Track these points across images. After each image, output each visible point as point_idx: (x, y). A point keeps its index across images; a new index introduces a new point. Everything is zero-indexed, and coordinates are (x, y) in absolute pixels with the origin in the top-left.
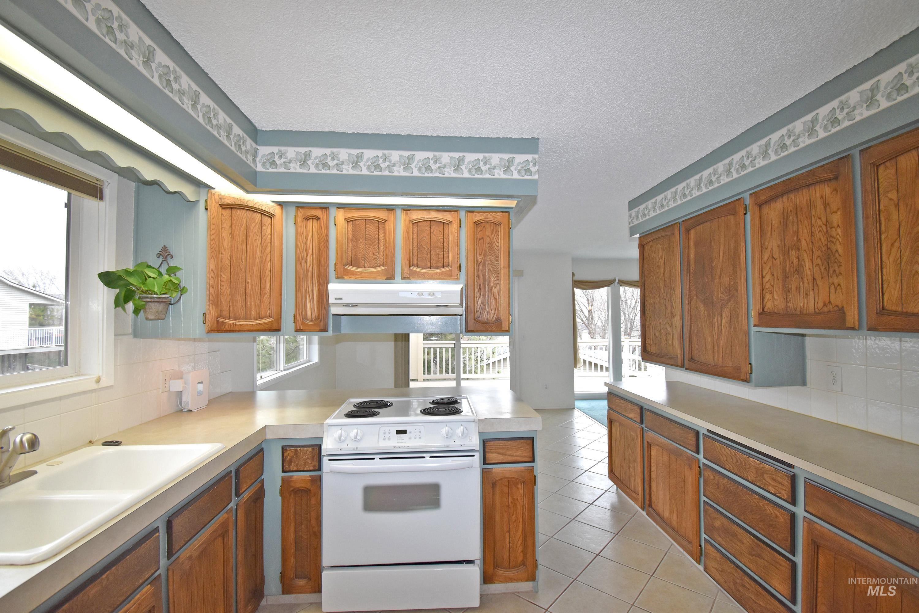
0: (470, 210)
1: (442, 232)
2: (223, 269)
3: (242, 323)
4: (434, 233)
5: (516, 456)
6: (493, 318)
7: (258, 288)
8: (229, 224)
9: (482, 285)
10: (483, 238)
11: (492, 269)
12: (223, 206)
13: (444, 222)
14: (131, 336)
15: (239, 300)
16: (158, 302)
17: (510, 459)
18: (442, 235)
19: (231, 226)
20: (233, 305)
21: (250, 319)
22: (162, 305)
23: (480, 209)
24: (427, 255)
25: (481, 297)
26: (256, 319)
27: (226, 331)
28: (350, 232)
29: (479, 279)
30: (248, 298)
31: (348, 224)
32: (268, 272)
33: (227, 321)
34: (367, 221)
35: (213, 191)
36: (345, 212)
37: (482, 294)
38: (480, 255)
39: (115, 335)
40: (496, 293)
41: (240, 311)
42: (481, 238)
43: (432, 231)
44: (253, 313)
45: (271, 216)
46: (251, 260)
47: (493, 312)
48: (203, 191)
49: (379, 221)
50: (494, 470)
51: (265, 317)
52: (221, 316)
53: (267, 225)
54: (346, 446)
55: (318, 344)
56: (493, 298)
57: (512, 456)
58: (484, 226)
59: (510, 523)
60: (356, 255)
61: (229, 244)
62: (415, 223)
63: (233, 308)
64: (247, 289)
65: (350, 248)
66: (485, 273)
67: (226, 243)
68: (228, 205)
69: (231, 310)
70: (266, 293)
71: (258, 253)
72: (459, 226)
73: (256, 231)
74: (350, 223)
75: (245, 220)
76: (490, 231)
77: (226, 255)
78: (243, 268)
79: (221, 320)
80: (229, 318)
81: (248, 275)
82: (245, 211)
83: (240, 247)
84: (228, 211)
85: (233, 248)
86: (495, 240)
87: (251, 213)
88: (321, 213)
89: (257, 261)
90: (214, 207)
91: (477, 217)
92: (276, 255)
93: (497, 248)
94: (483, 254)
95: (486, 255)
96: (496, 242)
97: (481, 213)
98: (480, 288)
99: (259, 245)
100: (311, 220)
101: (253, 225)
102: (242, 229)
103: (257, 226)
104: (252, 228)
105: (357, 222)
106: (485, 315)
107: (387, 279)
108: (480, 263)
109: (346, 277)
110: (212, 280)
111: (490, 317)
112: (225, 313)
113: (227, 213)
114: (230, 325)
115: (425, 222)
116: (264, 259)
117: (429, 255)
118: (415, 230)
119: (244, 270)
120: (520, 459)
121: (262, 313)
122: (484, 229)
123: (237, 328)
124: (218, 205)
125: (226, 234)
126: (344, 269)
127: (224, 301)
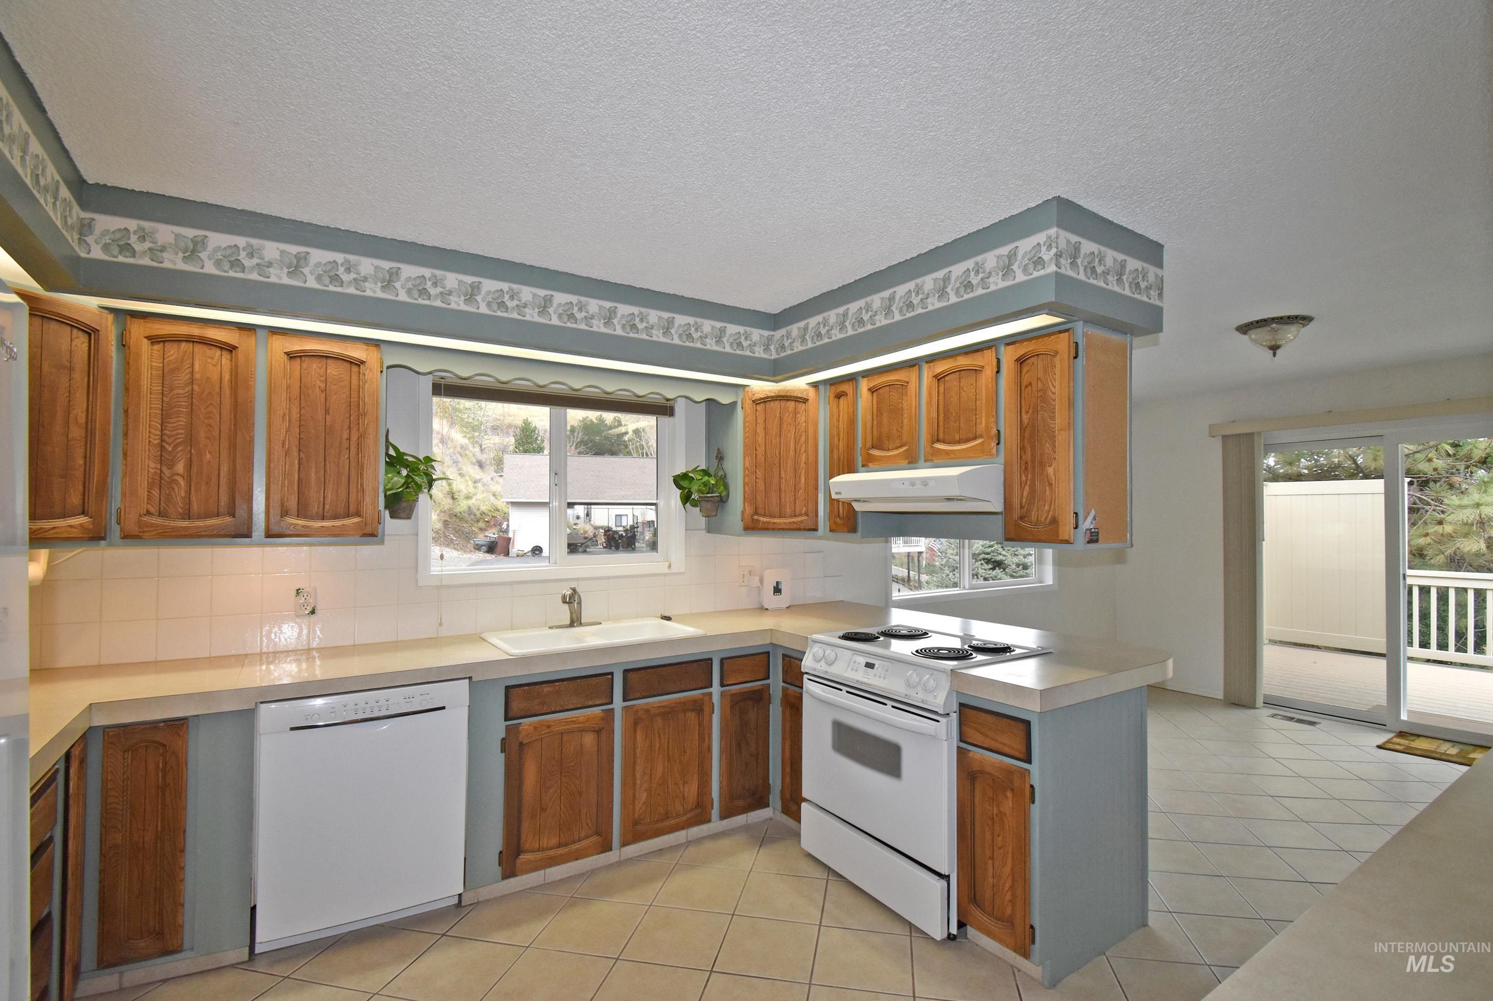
0: (1011, 340)
1: (974, 385)
2: (758, 466)
3: (776, 520)
4: (964, 389)
5: (1002, 743)
6: (1046, 519)
7: (792, 483)
8: (763, 419)
9: (1029, 463)
10: (1030, 384)
11: (1045, 434)
12: (757, 402)
13: (976, 370)
14: (704, 531)
15: (774, 497)
16: (706, 501)
17: (993, 745)
18: (974, 390)
19: (765, 421)
20: (768, 502)
21: (785, 517)
22: (710, 504)
23: (1026, 336)
24: (956, 422)
25: (1028, 483)
26: (791, 517)
27: (761, 529)
28: (875, 406)
29: (1025, 453)
30: (783, 495)
31: (872, 395)
32: (803, 465)
33: (761, 519)
34: (891, 387)
35: (747, 389)
36: (868, 380)
37: (1029, 477)
38: (1027, 412)
39: (686, 530)
40: (1052, 474)
41: (776, 509)
42: (1027, 383)
43: (961, 386)
44: (788, 511)
45: (805, 401)
46: (784, 453)
47: (1047, 508)
48: (741, 391)
49: (902, 385)
50: (971, 754)
51: (801, 515)
52: (756, 513)
53: (801, 412)
54: (819, 668)
55: (1054, 564)
56: (1047, 484)
57: (996, 741)
58: (1033, 363)
59: (995, 849)
60: (880, 433)
61: (764, 440)
62: (939, 378)
63: (768, 505)
64: (782, 485)
65: (875, 428)
66: (1035, 442)
67: (760, 439)
68: (761, 399)
69: (767, 507)
70: (800, 488)
71: (792, 445)
72: (995, 370)
73: (790, 421)
74: (875, 394)
75: (778, 412)
76: (1042, 370)
77: (761, 451)
78: (777, 462)
79: (756, 517)
80: (765, 516)
81: (782, 470)
82: (778, 402)
83: (774, 441)
84: (762, 405)
85: (767, 443)
86: (1050, 383)
87: (785, 402)
88: (848, 387)
89: (791, 454)
90: (748, 403)
91: (1021, 350)
92: (811, 443)
93: (1053, 396)
94: (1031, 411)
95: (1036, 411)
96: (1051, 387)
97: (1025, 343)
98: (1026, 468)
99: (793, 436)
100: (842, 397)
101: (787, 415)
102: (776, 421)
103: (791, 415)
104: (785, 418)
105: (881, 391)
106: (1033, 513)
107: (909, 463)
108: (1026, 427)
109: (870, 464)
110: (747, 478)
111: (1041, 517)
112: (760, 511)
113: (760, 408)
114: (764, 523)
115: (953, 374)
116: (798, 450)
117: (957, 424)
118: (942, 389)
119: (778, 465)
120: (1007, 750)
121: (797, 510)
122: (1033, 368)
123: (771, 526)
124: (751, 402)
125: (760, 430)
126: (868, 454)
127: (760, 497)
